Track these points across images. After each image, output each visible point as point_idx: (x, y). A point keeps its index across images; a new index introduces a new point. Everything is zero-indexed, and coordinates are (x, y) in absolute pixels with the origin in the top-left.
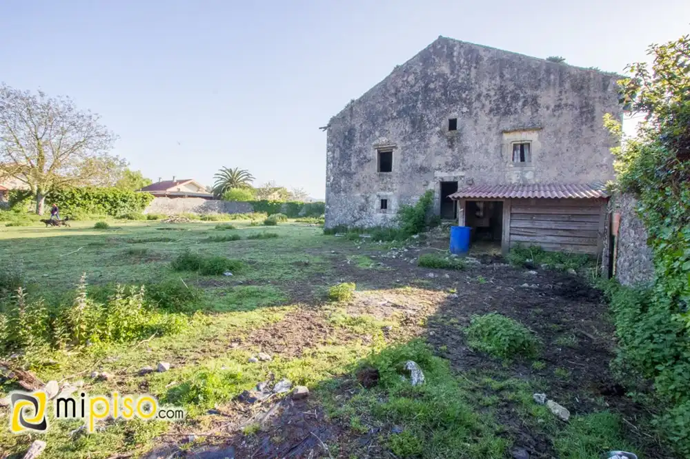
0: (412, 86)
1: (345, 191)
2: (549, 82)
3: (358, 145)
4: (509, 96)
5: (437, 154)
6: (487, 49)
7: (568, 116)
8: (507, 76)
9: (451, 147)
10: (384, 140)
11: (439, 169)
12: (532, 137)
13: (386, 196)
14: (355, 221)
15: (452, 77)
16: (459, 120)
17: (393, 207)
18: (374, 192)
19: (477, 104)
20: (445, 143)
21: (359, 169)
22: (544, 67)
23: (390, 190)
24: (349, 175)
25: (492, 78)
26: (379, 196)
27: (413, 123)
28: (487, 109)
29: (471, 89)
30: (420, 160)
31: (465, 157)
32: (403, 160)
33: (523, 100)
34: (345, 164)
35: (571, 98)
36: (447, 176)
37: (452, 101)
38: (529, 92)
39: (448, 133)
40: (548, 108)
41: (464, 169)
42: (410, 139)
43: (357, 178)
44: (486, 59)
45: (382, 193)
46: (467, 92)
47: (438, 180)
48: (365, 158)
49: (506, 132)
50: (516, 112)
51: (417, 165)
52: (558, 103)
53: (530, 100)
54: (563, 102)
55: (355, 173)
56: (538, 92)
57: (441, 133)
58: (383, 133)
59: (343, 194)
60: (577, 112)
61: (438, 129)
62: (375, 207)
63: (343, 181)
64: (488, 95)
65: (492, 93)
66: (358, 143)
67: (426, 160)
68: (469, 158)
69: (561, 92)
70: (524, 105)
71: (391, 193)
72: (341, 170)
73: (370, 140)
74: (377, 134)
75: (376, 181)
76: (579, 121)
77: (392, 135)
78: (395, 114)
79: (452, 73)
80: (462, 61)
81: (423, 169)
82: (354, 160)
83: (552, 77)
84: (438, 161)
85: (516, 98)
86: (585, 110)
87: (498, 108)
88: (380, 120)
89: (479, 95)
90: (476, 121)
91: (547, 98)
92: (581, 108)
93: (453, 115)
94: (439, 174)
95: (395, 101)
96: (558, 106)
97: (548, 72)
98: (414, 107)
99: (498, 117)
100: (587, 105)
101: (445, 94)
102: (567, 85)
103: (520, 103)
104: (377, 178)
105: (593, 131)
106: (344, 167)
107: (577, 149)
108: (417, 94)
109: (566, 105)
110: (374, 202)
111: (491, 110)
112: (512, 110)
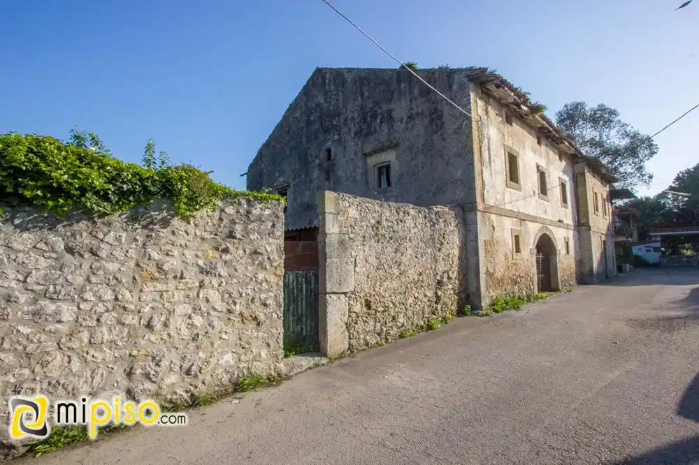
2: (400, 92)
4: (369, 114)
5: (318, 188)
6: (350, 70)
7: (420, 126)
8: (367, 94)
10: (281, 179)
12: (390, 157)
15: (325, 105)
16: (333, 149)
19: (345, 130)
20: (323, 176)
22: (395, 77)
25: (355, 100)
27: (300, 159)
28: (352, 133)
29: (339, 115)
30: (307, 197)
31: (339, 189)
33: (380, 117)
35: (421, 105)
37: (327, 131)
38: (385, 107)
39: (325, 165)
40: (401, 121)
42: (299, 176)
44: (349, 80)
46: (337, 119)
50: (375, 132)
51: (304, 203)
52: (409, 114)
53: (386, 115)
54: (414, 111)
56: (392, 106)
57: (320, 166)
58: (281, 173)
60: (427, 121)
61: (317, 161)
64: (353, 118)
65: (356, 115)
67: (310, 197)
69: (411, 101)
70: (381, 122)
74: (277, 174)
76: (430, 130)
77: (287, 174)
79: (326, 102)
80: (332, 87)
81: (308, 207)
83: (403, 85)
85: (374, 117)
86: (434, 116)
87: (361, 130)
88: (279, 161)
89: (346, 120)
90: (345, 148)
91: (400, 109)
92: (431, 115)
93: (328, 145)
95: (288, 139)
96: (410, 117)
97: (399, 81)
99: (361, 140)
100: (436, 109)
101: (321, 124)
102: (416, 91)
103: (378, 121)
105: (444, 140)
107: (431, 164)
108: (302, 129)
109: (417, 114)
111: (356, 134)
112: (372, 130)
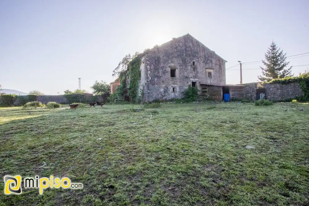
0: (181, 47)
1: (157, 84)
3: (162, 65)
4: (207, 58)
5: (190, 72)
8: (206, 53)
9: (194, 71)
10: (172, 64)
11: (191, 78)
13: (175, 86)
14: (162, 97)
15: (193, 48)
16: (196, 63)
17: (178, 91)
18: (170, 85)
19: (200, 59)
20: (192, 69)
21: (163, 75)
23: (176, 84)
24: (159, 77)
25: (203, 52)
26: (172, 86)
27: (183, 60)
29: (198, 54)
30: (186, 74)
31: (198, 75)
32: (180, 73)
34: (156, 72)
35: (218, 62)
36: (194, 80)
37: (194, 56)
38: (211, 59)
39: (193, 66)
40: (214, 64)
41: (198, 79)
42: (182, 66)
43: (163, 78)
45: (173, 85)
47: (191, 81)
48: (165, 70)
49: (207, 69)
51: (185, 76)
53: (211, 61)
55: (161, 77)
57: (191, 66)
58: (172, 62)
59: (156, 85)
61: (190, 64)
62: (171, 91)
63: (156, 80)
65: (203, 57)
66: (162, 64)
67: (188, 74)
68: (199, 75)
69: (216, 61)
71: (177, 85)
72: (154, 75)
73: (167, 64)
74: (170, 62)
75: (171, 81)
77: (175, 63)
78: (176, 56)
80: (195, 44)
81: (187, 77)
82: (160, 71)
83: (214, 56)
84: (191, 75)
87: (205, 61)
88: (171, 57)
89: (200, 56)
90: (200, 64)
92: (220, 65)
93: (194, 61)
94: (192, 79)
95: (176, 51)
96: (216, 64)
98: (183, 55)
99: (205, 64)
101: (191, 53)
102: (217, 59)
103: (209, 61)
104: (171, 79)
106: (156, 74)
108: (183, 51)
110: (170, 89)
111: (203, 62)
112: (208, 63)
